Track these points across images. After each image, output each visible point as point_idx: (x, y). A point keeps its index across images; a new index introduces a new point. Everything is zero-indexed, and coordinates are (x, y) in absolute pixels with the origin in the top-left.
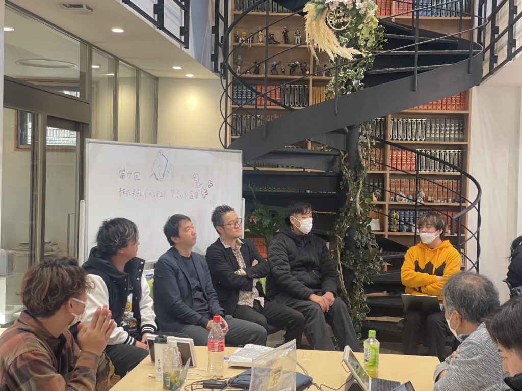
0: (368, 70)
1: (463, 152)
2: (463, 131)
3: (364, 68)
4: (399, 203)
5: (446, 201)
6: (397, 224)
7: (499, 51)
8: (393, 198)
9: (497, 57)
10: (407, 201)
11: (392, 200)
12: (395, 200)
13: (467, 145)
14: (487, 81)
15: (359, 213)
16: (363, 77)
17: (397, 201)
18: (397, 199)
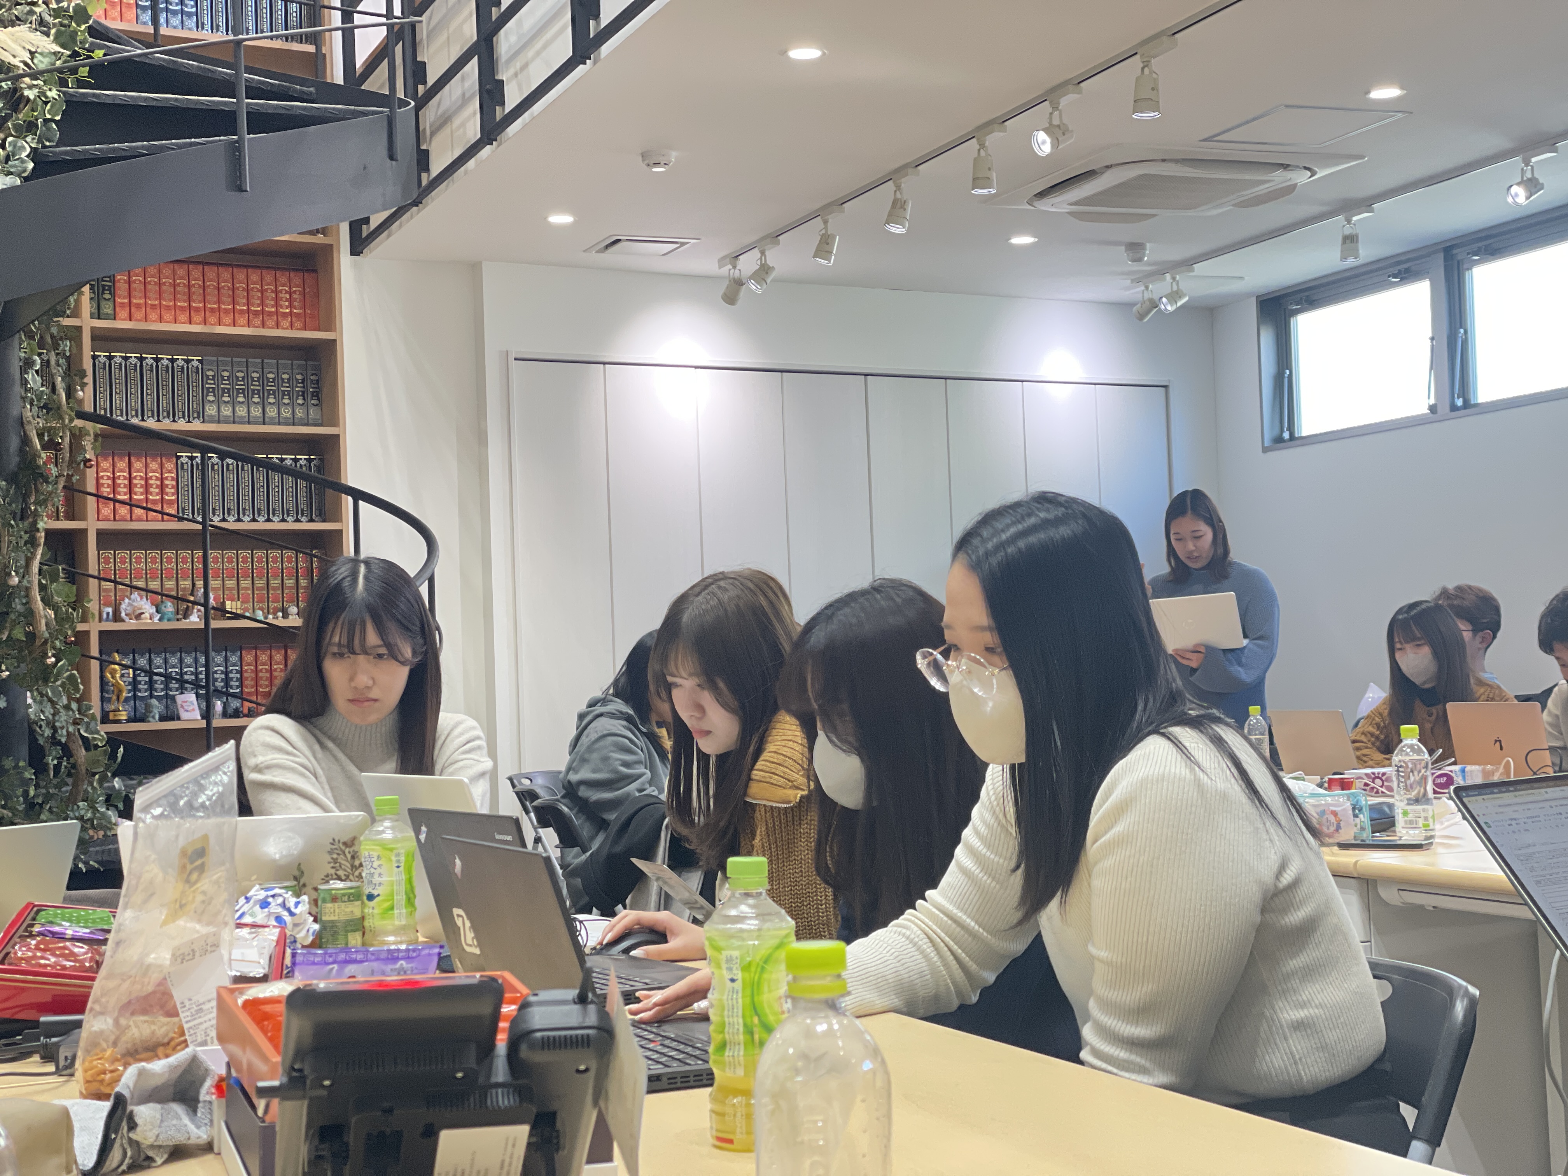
0: (44, 147)
1: (322, 460)
2: (317, 395)
3: (29, 139)
4: (131, 624)
5: (280, 614)
6: (127, 700)
7: (433, 134)
8: (110, 610)
9: (427, 151)
10: (156, 620)
11: (107, 619)
12: (117, 618)
13: (337, 437)
14: (389, 236)
15: (43, 627)
16: (31, 165)
17: (123, 621)
18: (123, 615)
